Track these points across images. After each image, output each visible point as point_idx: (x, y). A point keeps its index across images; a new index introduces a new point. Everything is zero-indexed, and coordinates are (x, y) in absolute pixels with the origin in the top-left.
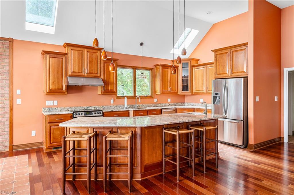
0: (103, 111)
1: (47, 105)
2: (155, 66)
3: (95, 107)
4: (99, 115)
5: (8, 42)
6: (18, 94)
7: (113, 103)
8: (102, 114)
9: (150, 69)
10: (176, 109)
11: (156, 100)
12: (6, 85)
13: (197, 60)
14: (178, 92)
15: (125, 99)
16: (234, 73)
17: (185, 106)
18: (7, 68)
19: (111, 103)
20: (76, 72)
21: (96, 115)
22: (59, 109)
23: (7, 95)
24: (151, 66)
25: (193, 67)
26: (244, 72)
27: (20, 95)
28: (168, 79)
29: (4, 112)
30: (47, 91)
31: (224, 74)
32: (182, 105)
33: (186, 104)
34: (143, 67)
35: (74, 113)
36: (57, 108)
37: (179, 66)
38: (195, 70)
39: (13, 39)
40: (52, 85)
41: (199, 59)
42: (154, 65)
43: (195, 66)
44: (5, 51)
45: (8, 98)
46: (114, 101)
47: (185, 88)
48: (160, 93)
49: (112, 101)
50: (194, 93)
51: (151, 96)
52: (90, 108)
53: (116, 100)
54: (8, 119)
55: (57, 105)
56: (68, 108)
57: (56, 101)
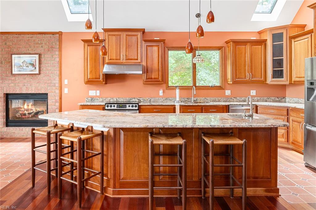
0: (139, 104)
1: (90, 95)
2: (227, 44)
3: (139, 99)
4: (134, 108)
5: (58, 35)
6: (65, 84)
7: (162, 95)
8: (137, 108)
9: (219, 48)
10: (257, 107)
11: (228, 92)
12: (56, 75)
13: (304, 26)
14: (266, 81)
15: (177, 90)
17: (285, 102)
18: (57, 59)
19: (160, 95)
20: (113, 59)
21: (131, 108)
22: (101, 100)
23: (57, 85)
24: (221, 43)
25: (292, 38)
27: (67, 84)
29: (55, 101)
30: (86, 81)
32: (279, 101)
33: (287, 100)
34: (199, 47)
35: (106, 105)
36: (98, 99)
37: (267, 40)
38: (295, 43)
39: (62, 31)
40: (90, 74)
41: (306, 25)
42: (225, 42)
43: (295, 37)
44: (56, 44)
45: (57, 88)
46: (164, 92)
47: (278, 74)
48: (231, 83)
49: (161, 93)
50: (294, 82)
51: (220, 87)
52: (134, 100)
53: (167, 91)
54: (58, 107)
55: (99, 95)
56: (110, 98)
57: (99, 91)
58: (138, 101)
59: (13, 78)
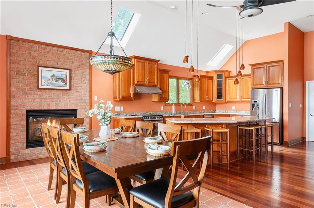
0: (163, 116)
1: (115, 110)
2: (194, 77)
3: (150, 113)
4: (161, 119)
5: (88, 53)
6: (95, 100)
9: (190, 79)
10: (214, 115)
11: (194, 108)
12: (87, 92)
13: (229, 72)
14: (213, 101)
15: (173, 106)
16: (270, 84)
17: (216, 113)
18: (88, 77)
19: (162, 110)
20: (140, 81)
21: (159, 119)
22: (125, 114)
23: (88, 101)
24: (190, 77)
25: (226, 78)
26: (279, 84)
27: (96, 101)
28: (205, 89)
29: (86, 116)
30: (120, 98)
31: (261, 85)
32: (214, 112)
33: (217, 111)
35: (144, 117)
36: (123, 113)
37: (213, 77)
38: (229, 80)
39: (92, 51)
40: (124, 93)
41: (231, 71)
43: (228, 77)
44: (86, 61)
45: (88, 104)
46: (164, 108)
47: (219, 97)
48: (199, 101)
49: (162, 107)
50: (227, 101)
51: (190, 104)
52: (147, 114)
53: (166, 107)
54: (89, 122)
55: (123, 110)
56: (131, 113)
57: (122, 107)
58: (149, 114)
59: (39, 93)
